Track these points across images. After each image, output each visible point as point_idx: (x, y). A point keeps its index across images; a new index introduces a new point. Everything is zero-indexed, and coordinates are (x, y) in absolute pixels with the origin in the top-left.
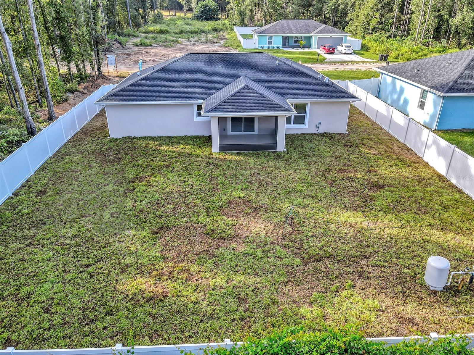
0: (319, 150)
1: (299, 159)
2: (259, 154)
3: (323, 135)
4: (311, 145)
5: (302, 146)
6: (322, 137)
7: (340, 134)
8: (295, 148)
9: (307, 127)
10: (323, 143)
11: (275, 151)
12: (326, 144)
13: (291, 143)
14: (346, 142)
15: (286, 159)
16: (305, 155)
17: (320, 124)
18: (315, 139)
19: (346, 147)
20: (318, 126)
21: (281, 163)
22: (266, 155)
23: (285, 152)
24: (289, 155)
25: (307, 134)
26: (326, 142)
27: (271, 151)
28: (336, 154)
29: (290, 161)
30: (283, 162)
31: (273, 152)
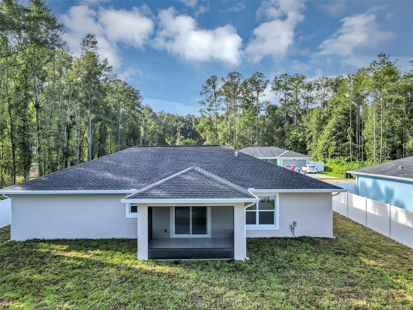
0: (298, 259)
1: (269, 273)
2: (207, 264)
3: (301, 239)
4: (286, 252)
5: (273, 254)
6: (300, 242)
7: (325, 239)
8: (263, 255)
9: (278, 228)
10: (303, 250)
11: (231, 260)
12: (308, 251)
13: (256, 249)
14: (337, 249)
15: (249, 273)
16: (277, 267)
17: (295, 224)
18: (292, 245)
19: (338, 255)
20: (293, 226)
21: (240, 279)
22: (218, 265)
23: (247, 261)
24: (253, 266)
25: (279, 238)
26: (307, 249)
27: (227, 260)
28: (326, 265)
29: (254, 275)
30: (243, 276)
31: (228, 262)
